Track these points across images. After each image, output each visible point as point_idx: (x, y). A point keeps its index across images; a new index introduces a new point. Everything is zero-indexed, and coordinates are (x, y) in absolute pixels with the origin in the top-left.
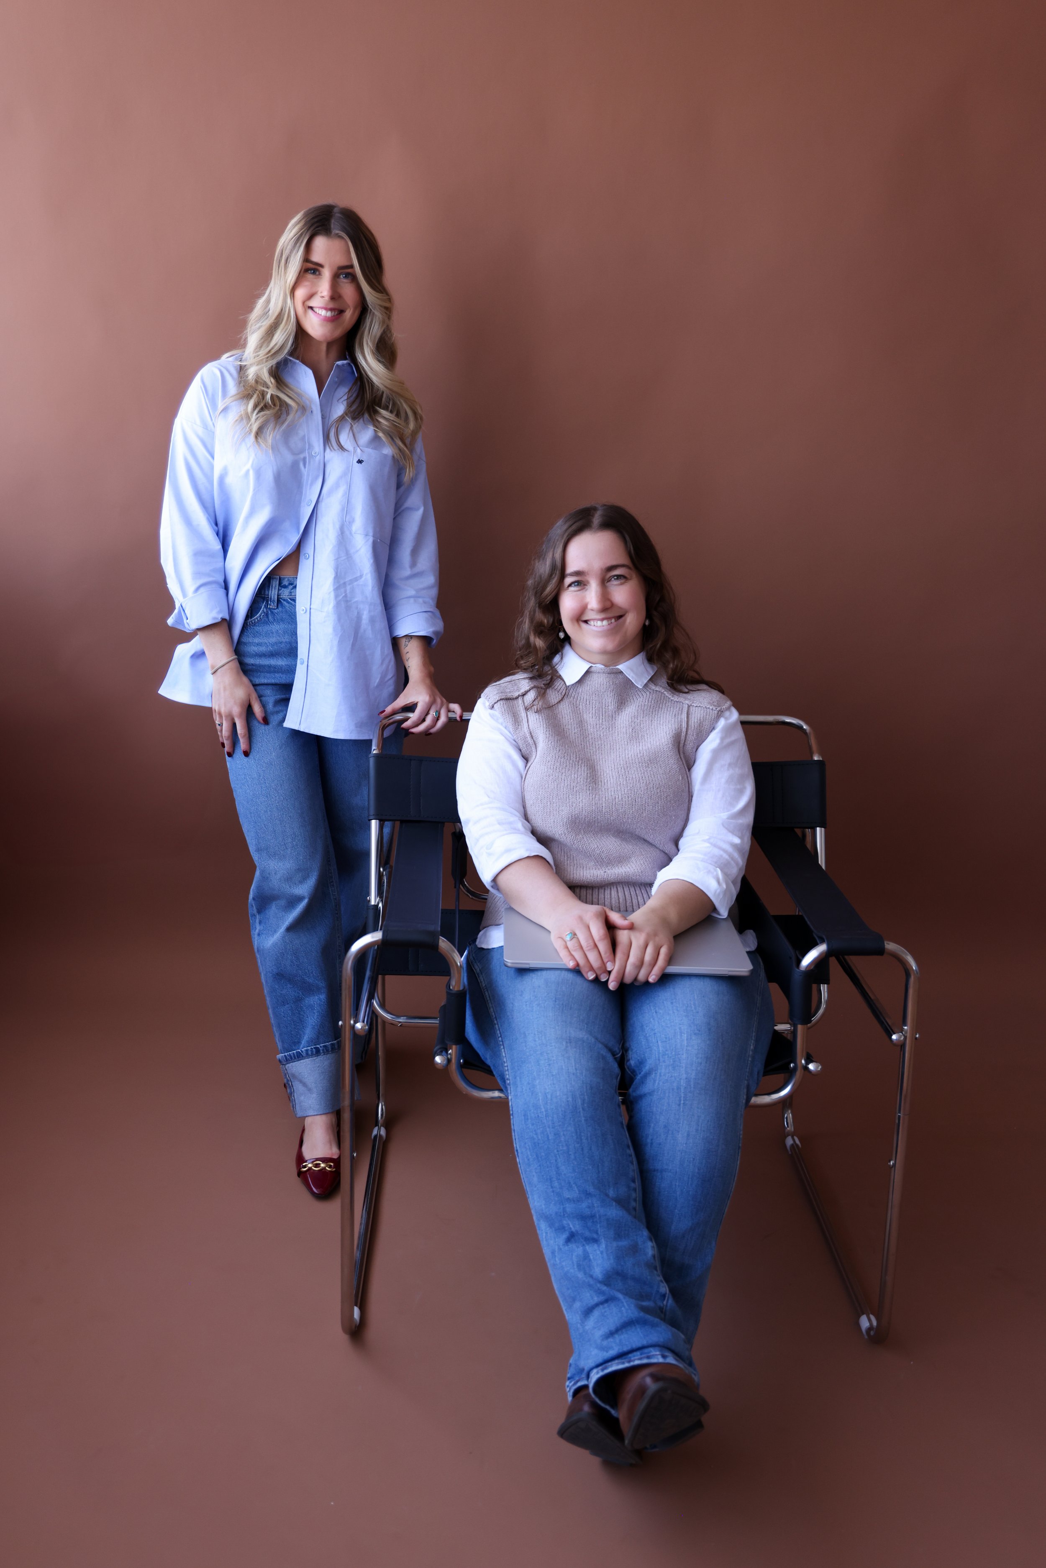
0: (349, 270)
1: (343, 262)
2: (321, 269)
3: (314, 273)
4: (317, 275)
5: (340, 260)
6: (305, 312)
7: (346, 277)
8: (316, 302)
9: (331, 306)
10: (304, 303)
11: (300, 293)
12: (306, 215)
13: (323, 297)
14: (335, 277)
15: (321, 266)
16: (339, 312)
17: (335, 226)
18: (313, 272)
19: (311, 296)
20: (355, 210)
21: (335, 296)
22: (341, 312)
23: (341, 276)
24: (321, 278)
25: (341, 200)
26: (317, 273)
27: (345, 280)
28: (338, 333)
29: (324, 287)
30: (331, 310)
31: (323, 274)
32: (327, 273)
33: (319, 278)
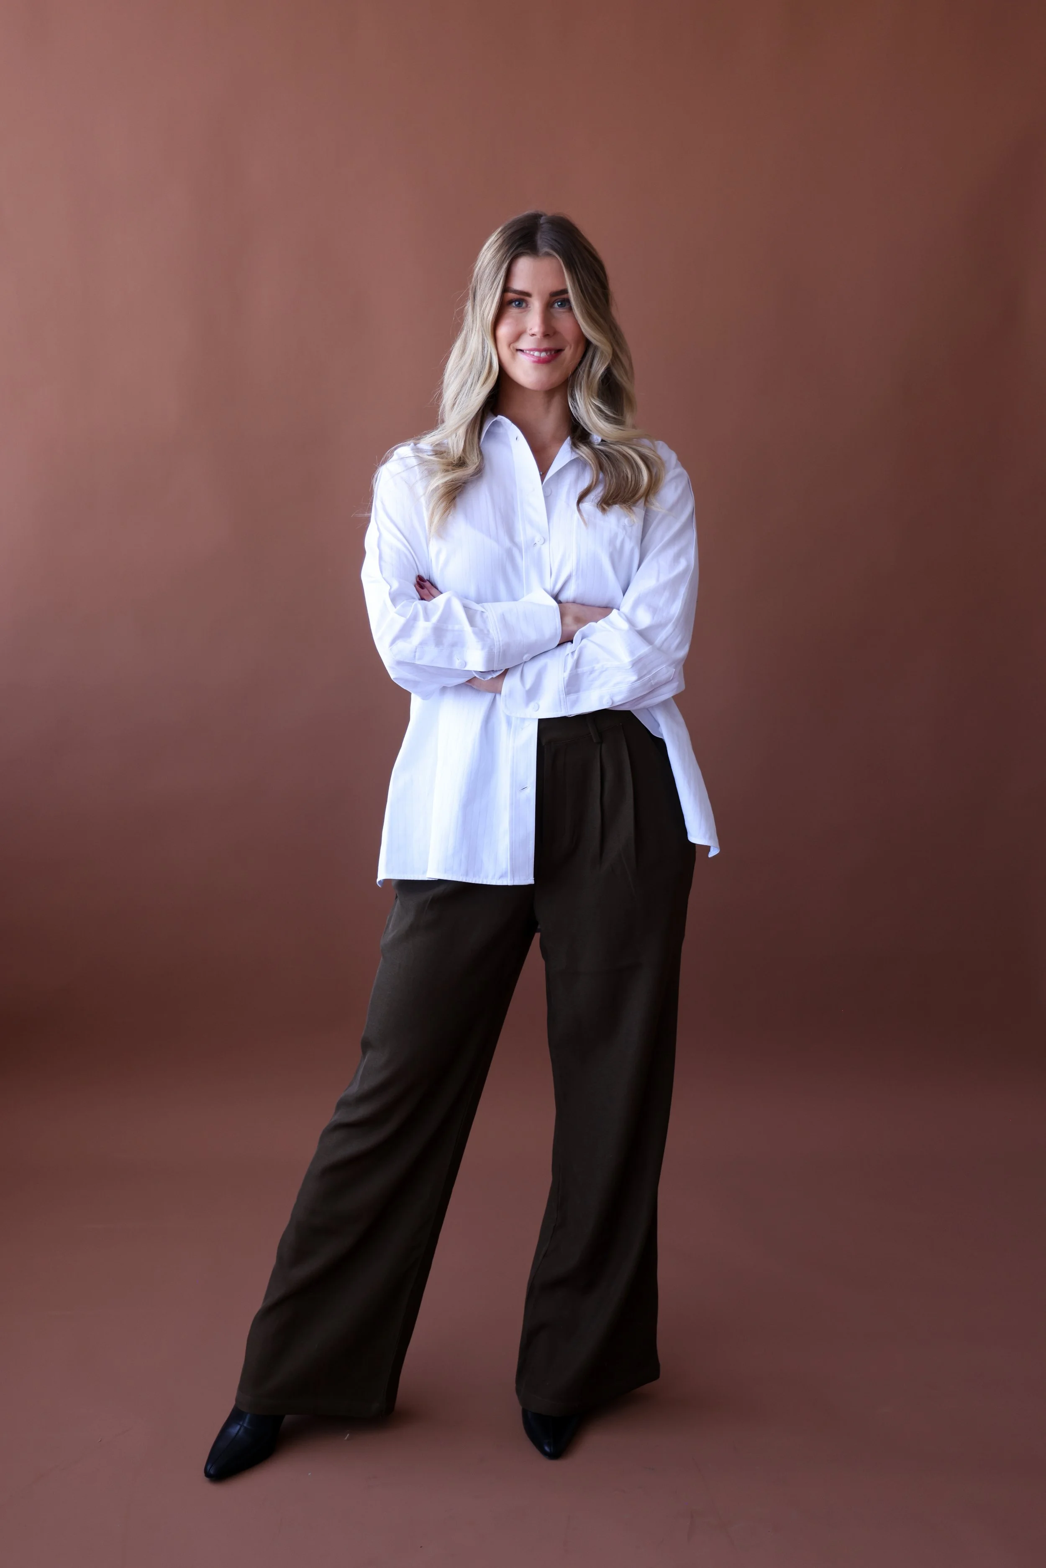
0: (565, 296)
1: (554, 286)
2: (527, 298)
3: (519, 306)
4: (524, 308)
5: (552, 285)
6: (513, 356)
7: (561, 306)
8: (526, 343)
9: (545, 345)
10: (509, 346)
11: (504, 331)
12: (503, 232)
13: (533, 335)
14: (548, 307)
15: (528, 295)
16: (554, 353)
17: (542, 240)
18: (519, 304)
19: (518, 336)
20: (569, 218)
21: (549, 331)
22: (559, 351)
23: (556, 305)
24: (529, 311)
25: (549, 208)
26: (524, 305)
27: (561, 310)
28: (557, 377)
29: (533, 321)
30: (546, 350)
31: (530, 305)
32: (536, 305)
33: (525, 311)
